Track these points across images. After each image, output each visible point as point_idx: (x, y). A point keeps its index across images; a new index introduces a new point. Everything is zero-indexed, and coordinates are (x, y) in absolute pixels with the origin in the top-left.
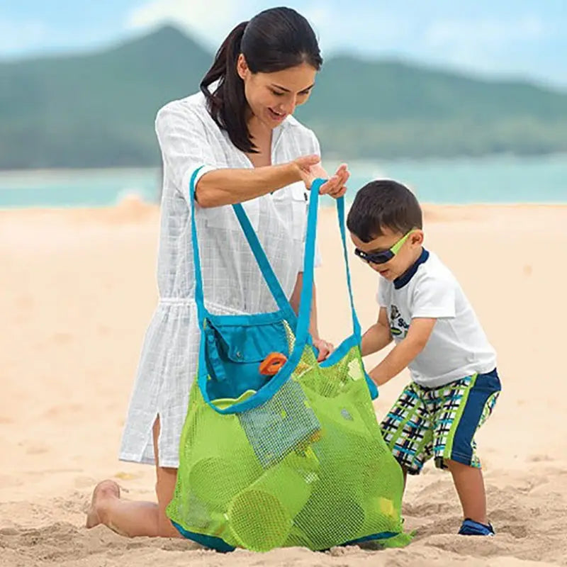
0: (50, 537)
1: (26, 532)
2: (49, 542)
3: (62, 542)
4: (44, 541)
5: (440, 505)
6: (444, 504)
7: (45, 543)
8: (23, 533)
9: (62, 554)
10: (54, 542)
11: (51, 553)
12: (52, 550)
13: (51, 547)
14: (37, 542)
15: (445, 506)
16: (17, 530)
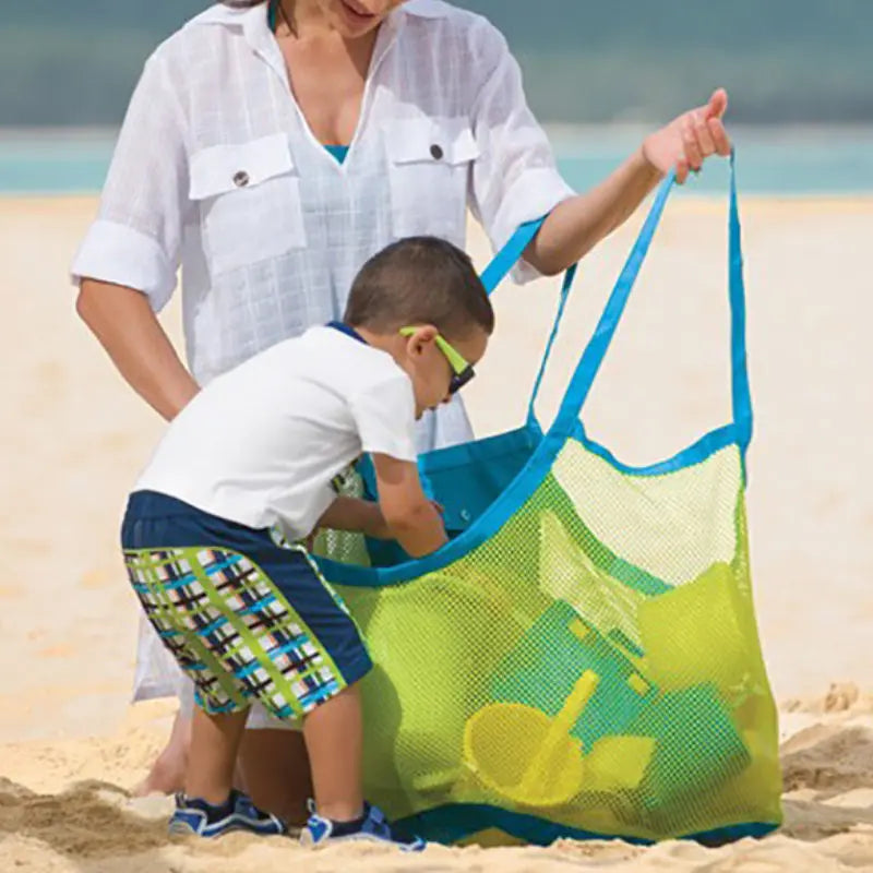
0: (79, 811)
1: (34, 802)
2: (76, 820)
3: (103, 821)
4: (66, 819)
5: (818, 772)
6: (826, 769)
7: (69, 822)
8: (27, 803)
9: (101, 842)
10: (85, 821)
11: (81, 841)
12: (82, 834)
13: (82, 830)
14: (55, 819)
15: (829, 774)
16: (17, 796)
